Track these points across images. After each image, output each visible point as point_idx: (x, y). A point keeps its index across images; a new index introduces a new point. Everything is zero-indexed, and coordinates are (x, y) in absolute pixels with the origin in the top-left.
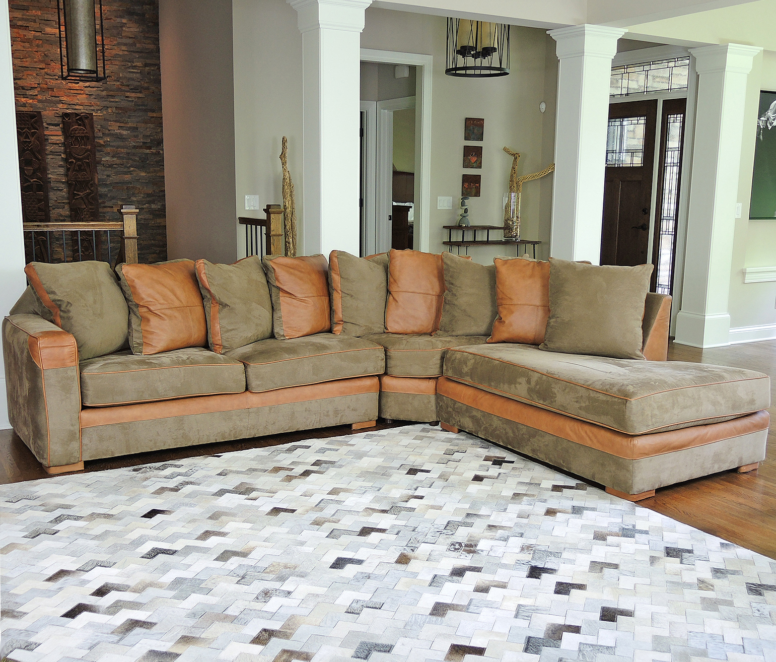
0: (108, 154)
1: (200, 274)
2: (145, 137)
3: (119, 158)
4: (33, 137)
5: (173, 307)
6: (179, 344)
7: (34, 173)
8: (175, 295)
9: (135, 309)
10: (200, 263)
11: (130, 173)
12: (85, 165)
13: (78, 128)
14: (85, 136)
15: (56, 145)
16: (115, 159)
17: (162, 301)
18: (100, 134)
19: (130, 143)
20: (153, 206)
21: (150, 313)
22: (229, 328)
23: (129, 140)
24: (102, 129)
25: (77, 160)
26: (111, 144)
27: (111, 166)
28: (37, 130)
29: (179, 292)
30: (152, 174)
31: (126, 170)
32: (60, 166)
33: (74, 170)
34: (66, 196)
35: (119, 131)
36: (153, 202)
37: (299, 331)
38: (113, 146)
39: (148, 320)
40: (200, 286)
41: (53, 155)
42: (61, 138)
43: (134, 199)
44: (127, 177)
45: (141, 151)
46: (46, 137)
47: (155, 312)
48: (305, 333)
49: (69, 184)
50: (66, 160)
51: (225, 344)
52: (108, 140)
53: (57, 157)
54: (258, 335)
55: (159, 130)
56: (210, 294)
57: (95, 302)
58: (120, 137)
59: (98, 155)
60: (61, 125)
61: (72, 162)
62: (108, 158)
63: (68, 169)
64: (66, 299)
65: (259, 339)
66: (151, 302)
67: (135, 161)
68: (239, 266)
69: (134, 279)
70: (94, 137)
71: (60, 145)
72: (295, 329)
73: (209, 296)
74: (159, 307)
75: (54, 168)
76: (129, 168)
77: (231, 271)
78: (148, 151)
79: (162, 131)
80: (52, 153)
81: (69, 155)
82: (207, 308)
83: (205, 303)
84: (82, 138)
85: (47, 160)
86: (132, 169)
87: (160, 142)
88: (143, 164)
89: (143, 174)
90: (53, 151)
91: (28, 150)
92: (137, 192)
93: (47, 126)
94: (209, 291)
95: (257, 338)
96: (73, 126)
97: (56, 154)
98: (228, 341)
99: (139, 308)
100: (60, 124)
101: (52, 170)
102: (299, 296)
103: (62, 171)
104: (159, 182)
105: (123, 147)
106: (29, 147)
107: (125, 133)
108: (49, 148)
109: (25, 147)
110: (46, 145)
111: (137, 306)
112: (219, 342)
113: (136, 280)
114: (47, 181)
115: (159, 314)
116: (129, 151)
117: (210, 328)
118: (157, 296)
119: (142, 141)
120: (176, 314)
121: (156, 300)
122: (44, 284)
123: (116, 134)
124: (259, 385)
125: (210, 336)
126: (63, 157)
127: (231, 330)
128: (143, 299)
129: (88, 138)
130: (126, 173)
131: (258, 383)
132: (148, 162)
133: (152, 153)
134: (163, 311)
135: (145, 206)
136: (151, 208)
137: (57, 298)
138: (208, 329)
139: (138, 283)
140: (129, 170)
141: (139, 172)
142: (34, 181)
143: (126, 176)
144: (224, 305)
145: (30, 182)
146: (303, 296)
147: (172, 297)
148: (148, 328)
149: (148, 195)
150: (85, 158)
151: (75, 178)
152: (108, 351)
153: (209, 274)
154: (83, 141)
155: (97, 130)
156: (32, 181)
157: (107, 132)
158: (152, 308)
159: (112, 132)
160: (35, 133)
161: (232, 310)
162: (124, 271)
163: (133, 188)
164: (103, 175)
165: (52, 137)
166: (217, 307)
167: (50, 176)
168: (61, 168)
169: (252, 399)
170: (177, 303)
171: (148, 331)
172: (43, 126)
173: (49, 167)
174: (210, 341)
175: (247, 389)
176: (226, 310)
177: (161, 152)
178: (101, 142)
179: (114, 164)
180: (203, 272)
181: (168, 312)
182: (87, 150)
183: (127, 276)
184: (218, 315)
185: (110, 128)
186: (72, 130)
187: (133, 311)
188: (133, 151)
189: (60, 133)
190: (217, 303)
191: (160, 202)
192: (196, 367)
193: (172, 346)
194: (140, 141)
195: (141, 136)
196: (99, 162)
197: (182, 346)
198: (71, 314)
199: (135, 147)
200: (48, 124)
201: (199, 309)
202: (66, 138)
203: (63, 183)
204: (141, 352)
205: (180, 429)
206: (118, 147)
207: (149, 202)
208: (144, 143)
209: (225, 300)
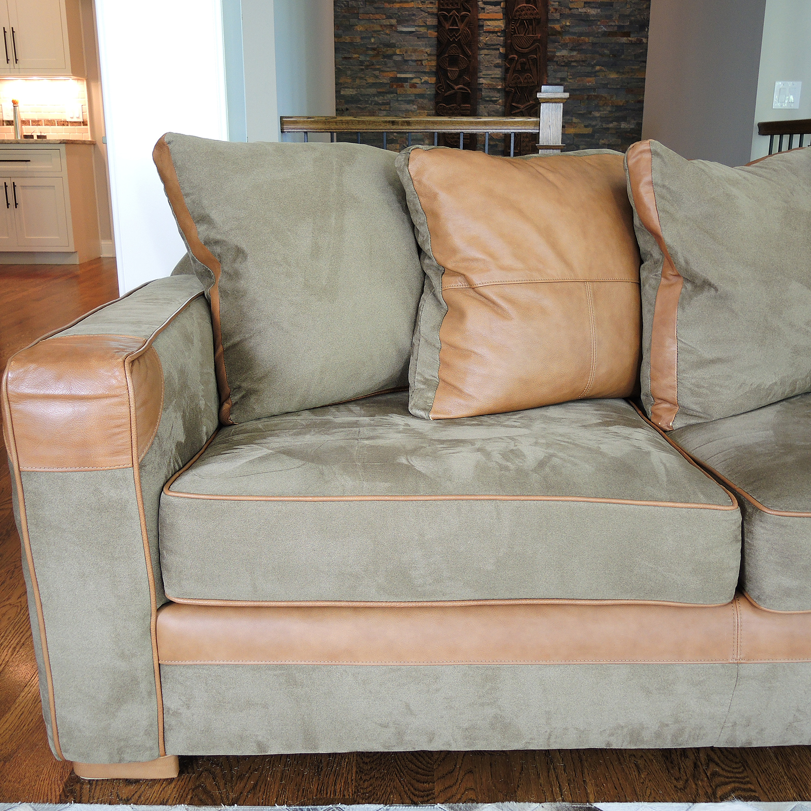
0: (565, 46)
1: (638, 184)
2: (622, 17)
3: (580, 51)
4: (462, 22)
5: (540, 279)
6: (544, 392)
7: (460, 76)
8: (554, 245)
9: (435, 281)
10: (641, 152)
11: (594, 74)
12: (531, 63)
13: (525, 7)
14: (535, 19)
15: (494, 34)
16: (575, 53)
17: (508, 261)
18: (557, 16)
19: (598, 29)
20: (623, 125)
21: (472, 293)
22: (708, 356)
23: (599, 23)
24: (560, 7)
25: (521, 55)
26: (571, 30)
27: (568, 64)
28: (469, 11)
29: (568, 237)
30: (626, 76)
31: (589, 69)
32: (497, 66)
33: (515, 71)
34: (500, 110)
35: (584, 10)
36: (624, 119)
38: (574, 34)
39: (461, 315)
40: (637, 222)
41: (488, 49)
42: (501, 24)
43: (597, 114)
44: (590, 82)
45: (614, 39)
46: (481, 23)
47: (486, 291)
49: (506, 93)
50: (505, 56)
51: (688, 401)
52: (568, 24)
53: (493, 52)
54: (794, 382)
55: (645, 6)
56: (661, 248)
57: (316, 252)
58: (584, 19)
59: (550, 48)
60: (502, 4)
61: (513, 59)
62: (564, 53)
63: (507, 70)
64: (236, 239)
65: (796, 392)
66: (477, 260)
67: (602, 55)
68: (760, 171)
69: (437, 190)
70: (548, 20)
71: (499, 34)
73: (656, 254)
74: (497, 276)
75: (488, 68)
76: (593, 66)
77: (735, 183)
78: (624, 40)
79: (648, 8)
80: (488, 46)
81: (509, 47)
82: (647, 289)
83: (644, 275)
84: (530, 21)
85: (478, 57)
86: (598, 68)
87: (643, 25)
88: (615, 60)
89: (613, 76)
90: (489, 43)
91: (454, 42)
92: (601, 103)
93: (482, 6)
94: (657, 238)
95: (792, 391)
96: (518, 4)
97: (492, 47)
98: (699, 395)
99: (445, 278)
100: (501, 2)
101: (484, 72)
103: (498, 73)
104: (636, 89)
105: (587, 35)
106: (456, 38)
107: (593, 12)
108: (484, 39)
109: (451, 37)
110: (479, 35)
111: (443, 271)
112: (671, 394)
113: (443, 196)
114: (477, 89)
115: (495, 298)
116: (595, 40)
117: (649, 349)
118: (497, 245)
119: (617, 23)
120: (548, 302)
121: (491, 256)
122: (187, 195)
123: (580, 15)
124: (788, 593)
125: (646, 371)
126: (501, 51)
127: (713, 362)
128: (454, 251)
129: (538, 21)
130: (588, 75)
131: (787, 582)
132: (623, 56)
133: (631, 44)
134: (508, 290)
135: (611, 125)
136: (620, 128)
137: (213, 235)
138: (644, 351)
139: (446, 203)
140: (594, 71)
141: (608, 72)
142: (458, 89)
143: (589, 79)
144: (698, 282)
145: (454, 89)
147: (542, 248)
148: (456, 339)
149: (619, 108)
150: (531, 52)
151: (516, 83)
152: (349, 394)
153: (664, 186)
154: (530, 27)
155: (552, 10)
156: (456, 87)
157: (567, 11)
158: (477, 280)
159: (575, 12)
160: (464, 16)
161: (723, 299)
162: (413, 168)
163: (597, 97)
164: (555, 78)
165: (489, 23)
166: (679, 288)
167: (481, 81)
168: (498, 69)
169: (757, 634)
170: (556, 270)
171: (455, 347)
172: (477, 5)
173: (482, 68)
174: (647, 385)
175: (741, 590)
176: (704, 297)
177: (644, 40)
178: (557, 27)
179: (572, 61)
180: (647, 179)
181: (523, 294)
182: (535, 41)
183: (420, 182)
184: (678, 314)
185: (571, 6)
186: (517, 11)
187: (431, 287)
188: (603, 40)
189: (500, 16)
190: (678, 276)
191: (635, 120)
192: (560, 505)
193: (520, 397)
194: (613, 24)
195: (616, 16)
196: (551, 59)
197: (552, 398)
198: (242, 284)
199: (605, 34)
200: (485, 3)
201: (624, 292)
202: (507, 24)
203: (499, 91)
204: (428, 410)
205: (482, 705)
206: (581, 34)
207: (619, 119)
208: (620, 27)
209: (702, 268)
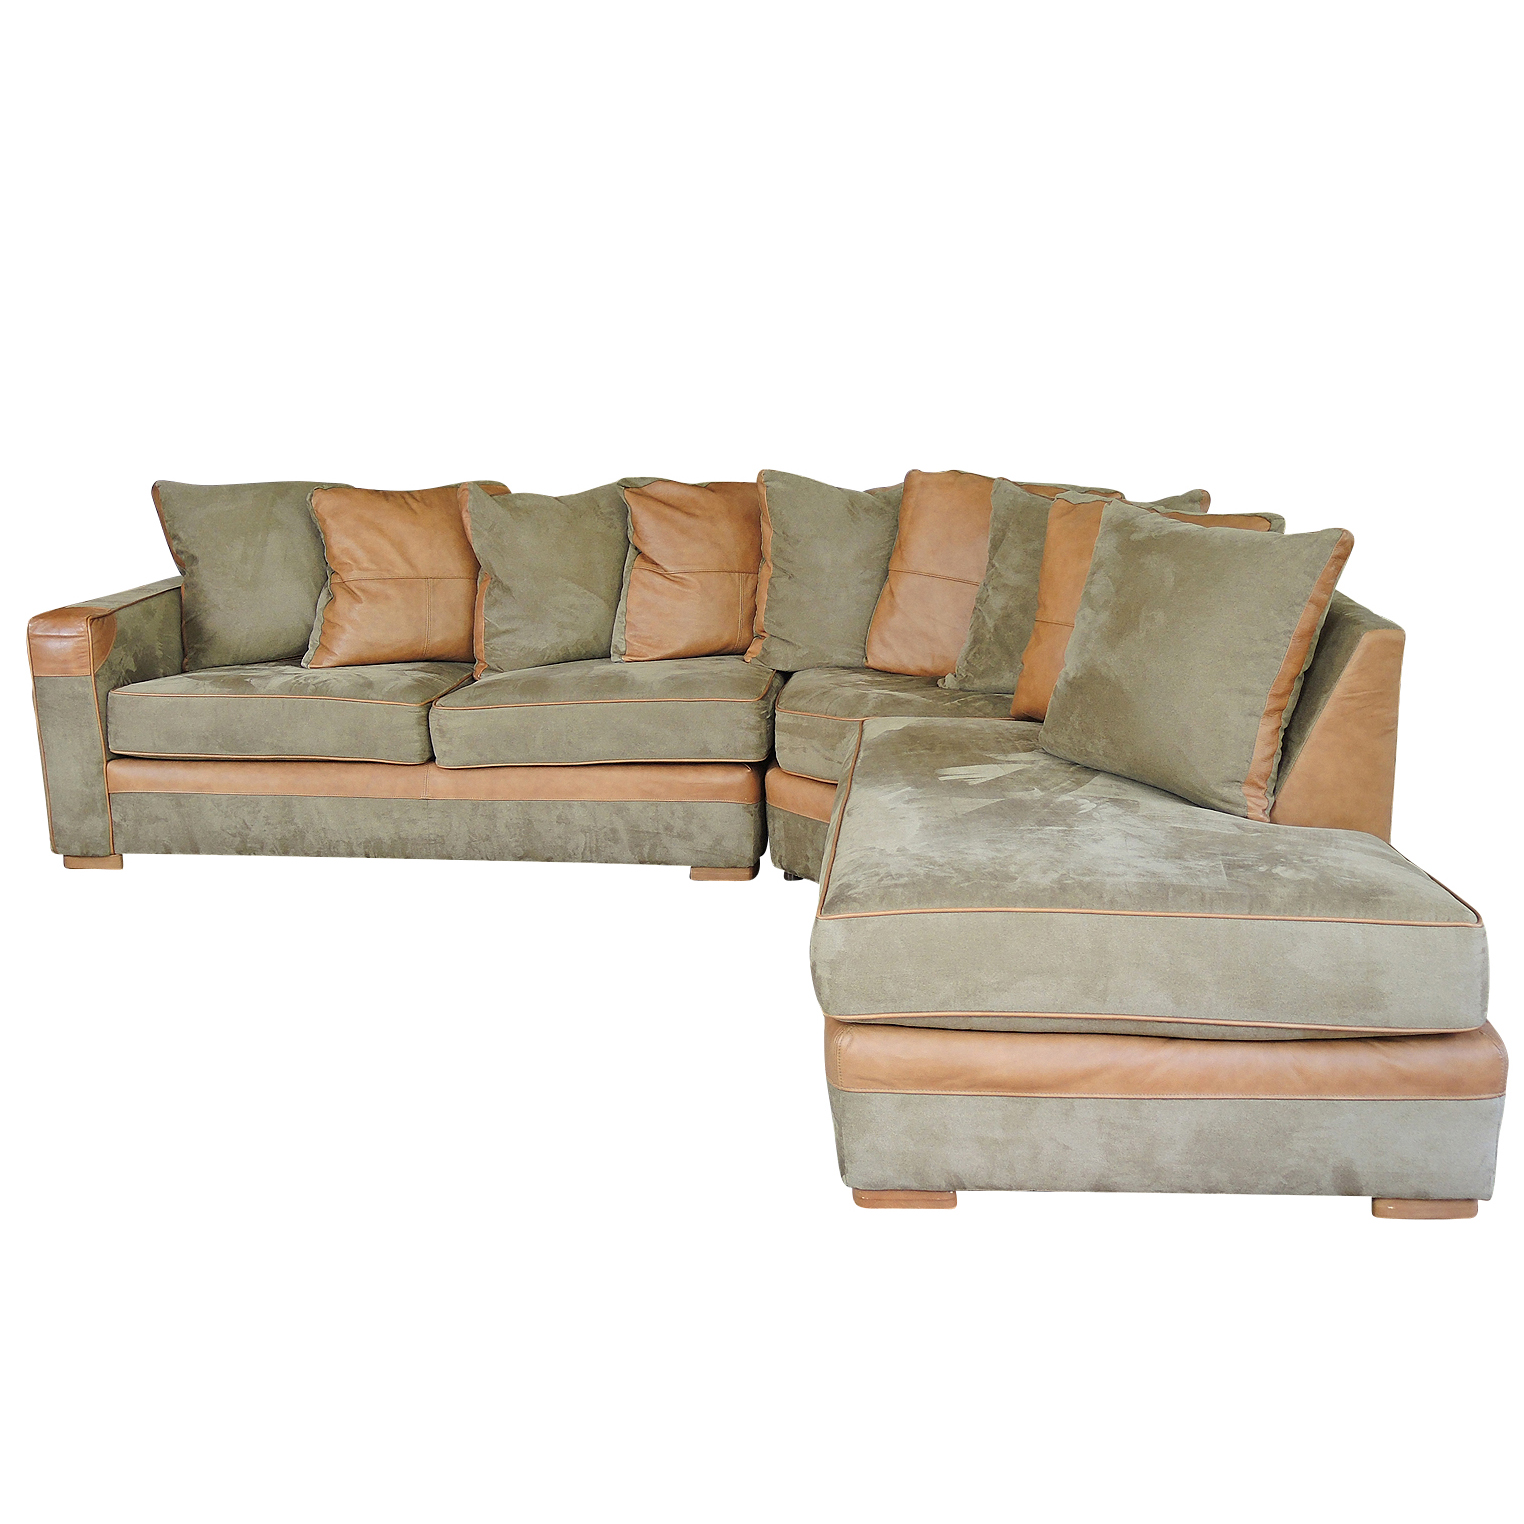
5: (388, 576)
8: (403, 553)
10: (463, 490)
17: (368, 565)
21: (343, 585)
22: (501, 628)
37: (657, 647)
47: (350, 585)
48: (670, 651)
51: (489, 660)
66: (346, 564)
72: (650, 641)
74: (358, 574)
98: (495, 655)
102: (669, 568)
113: (328, 521)
115: (354, 589)
117: (475, 625)
118: (359, 554)
120: (392, 591)
121: (355, 561)
122: (167, 521)
127: (503, 633)
134: (364, 584)
139: (330, 526)
146: (679, 569)
147: (394, 556)
148: (333, 617)
153: (474, 513)
158: (344, 577)
161: (507, 590)
162: (313, 501)
169: (437, 782)
170: (402, 569)
171: (332, 622)
181: (375, 587)
183: (317, 511)
184: (485, 600)
204: (312, 663)
